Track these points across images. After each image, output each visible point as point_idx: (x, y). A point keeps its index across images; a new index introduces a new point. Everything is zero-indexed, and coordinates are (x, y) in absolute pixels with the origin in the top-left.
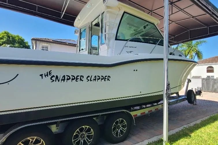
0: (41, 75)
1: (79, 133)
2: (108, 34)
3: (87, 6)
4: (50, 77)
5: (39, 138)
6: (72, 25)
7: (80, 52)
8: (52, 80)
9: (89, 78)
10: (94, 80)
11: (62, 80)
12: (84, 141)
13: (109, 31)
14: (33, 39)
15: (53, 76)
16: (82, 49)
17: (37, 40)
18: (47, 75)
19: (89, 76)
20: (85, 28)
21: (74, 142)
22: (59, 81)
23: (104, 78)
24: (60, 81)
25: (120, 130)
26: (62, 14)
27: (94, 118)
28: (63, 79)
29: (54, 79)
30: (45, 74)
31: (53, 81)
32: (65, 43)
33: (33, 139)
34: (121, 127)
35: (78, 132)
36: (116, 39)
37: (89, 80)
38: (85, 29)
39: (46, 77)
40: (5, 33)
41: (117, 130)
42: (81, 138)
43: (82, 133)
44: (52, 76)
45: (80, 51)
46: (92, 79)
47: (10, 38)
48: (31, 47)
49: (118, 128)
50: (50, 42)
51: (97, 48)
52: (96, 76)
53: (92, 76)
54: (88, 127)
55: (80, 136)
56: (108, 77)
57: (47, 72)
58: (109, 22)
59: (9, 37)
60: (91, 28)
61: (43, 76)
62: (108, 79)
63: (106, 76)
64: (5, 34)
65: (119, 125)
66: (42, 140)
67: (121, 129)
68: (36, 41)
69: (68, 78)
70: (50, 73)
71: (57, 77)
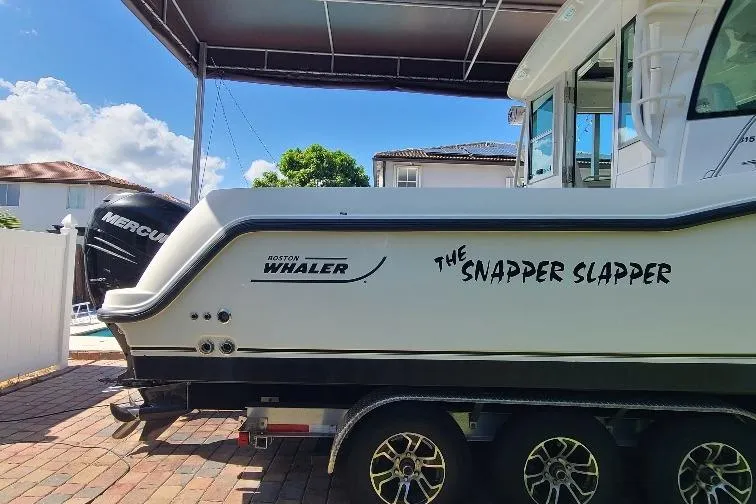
0: (439, 260)
1: (545, 458)
2: (657, 100)
3: (562, 16)
4: (460, 264)
5: (430, 443)
6: (502, 93)
7: (531, 181)
8: (468, 274)
9: (583, 272)
10: (601, 277)
11: (494, 275)
12: (563, 488)
13: (660, 91)
14: (378, 158)
15: (470, 263)
16: (541, 172)
17: (388, 157)
18: (454, 260)
19: (582, 265)
20: (547, 96)
21: (530, 481)
22: (485, 278)
23: (643, 273)
24: (489, 277)
25: (718, 491)
26: (468, 64)
27: (597, 418)
28: (497, 271)
29: (471, 270)
30: (447, 258)
31: (470, 277)
32: (467, 156)
33: (415, 440)
34: (721, 478)
35: (540, 451)
36: (693, 115)
37: (582, 279)
38: (551, 98)
39: (449, 265)
40: (314, 150)
41: (703, 485)
42: (553, 475)
43: (554, 460)
44: (465, 262)
45: (530, 178)
46: (595, 274)
47: (322, 162)
48: (371, 182)
49: (706, 480)
50: (422, 158)
51: (589, 160)
52: (608, 266)
53: (593, 264)
54: (578, 443)
55: (547, 469)
56: (660, 269)
57: (454, 251)
58: (660, 54)
59: (320, 158)
60: (572, 92)
61: (444, 261)
62: (661, 278)
63: (653, 265)
64: (313, 155)
65: (711, 466)
66: (437, 449)
67: (721, 486)
68: (385, 162)
69: (513, 269)
70: (460, 255)
71: (480, 265)
